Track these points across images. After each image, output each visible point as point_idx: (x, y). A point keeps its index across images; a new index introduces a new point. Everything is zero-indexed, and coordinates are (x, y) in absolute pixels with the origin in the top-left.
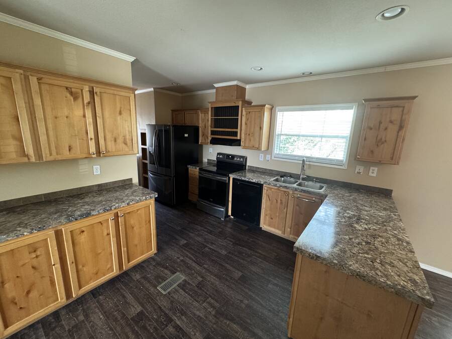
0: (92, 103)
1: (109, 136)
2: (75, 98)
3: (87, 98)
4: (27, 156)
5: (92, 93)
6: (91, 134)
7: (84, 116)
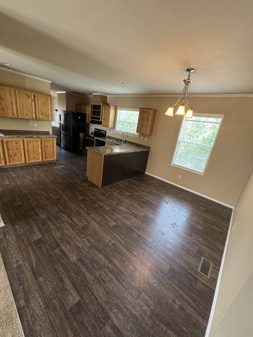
0: (34, 100)
1: (40, 112)
2: (29, 98)
3: (33, 98)
4: (15, 116)
5: (34, 96)
6: (34, 111)
7: (32, 104)
